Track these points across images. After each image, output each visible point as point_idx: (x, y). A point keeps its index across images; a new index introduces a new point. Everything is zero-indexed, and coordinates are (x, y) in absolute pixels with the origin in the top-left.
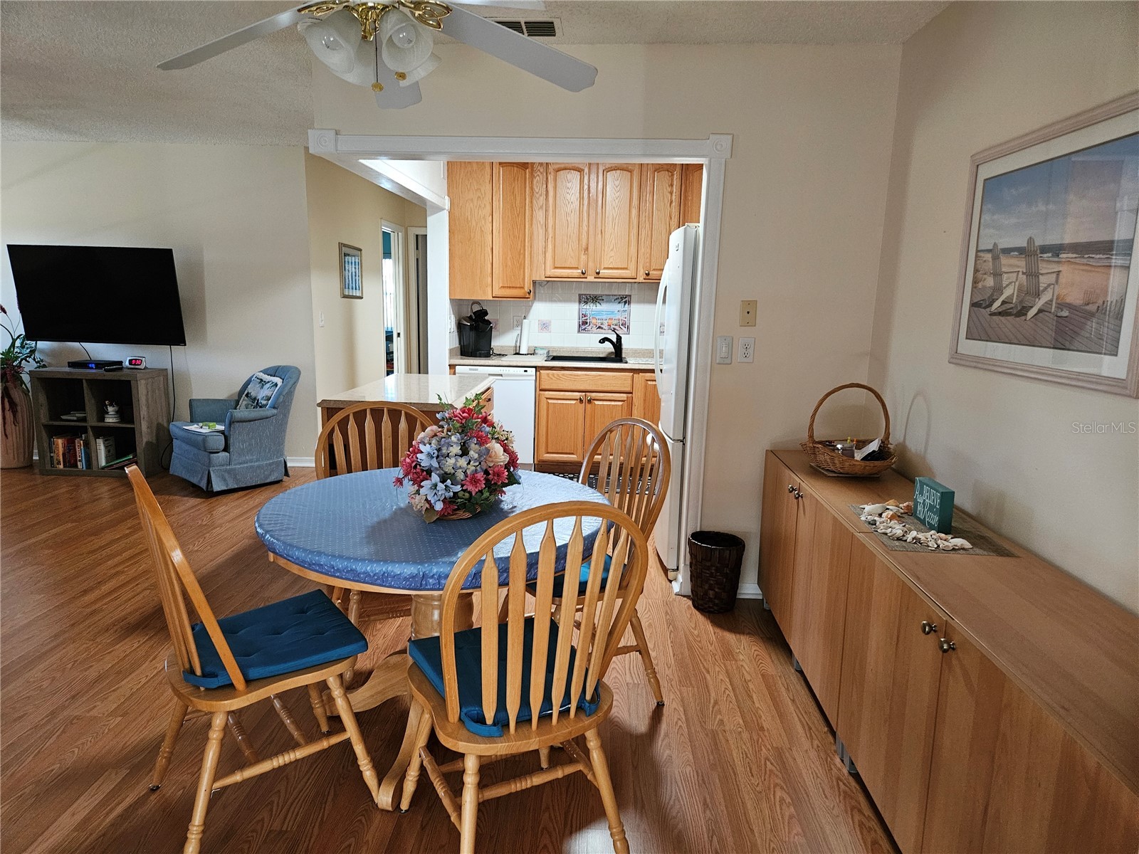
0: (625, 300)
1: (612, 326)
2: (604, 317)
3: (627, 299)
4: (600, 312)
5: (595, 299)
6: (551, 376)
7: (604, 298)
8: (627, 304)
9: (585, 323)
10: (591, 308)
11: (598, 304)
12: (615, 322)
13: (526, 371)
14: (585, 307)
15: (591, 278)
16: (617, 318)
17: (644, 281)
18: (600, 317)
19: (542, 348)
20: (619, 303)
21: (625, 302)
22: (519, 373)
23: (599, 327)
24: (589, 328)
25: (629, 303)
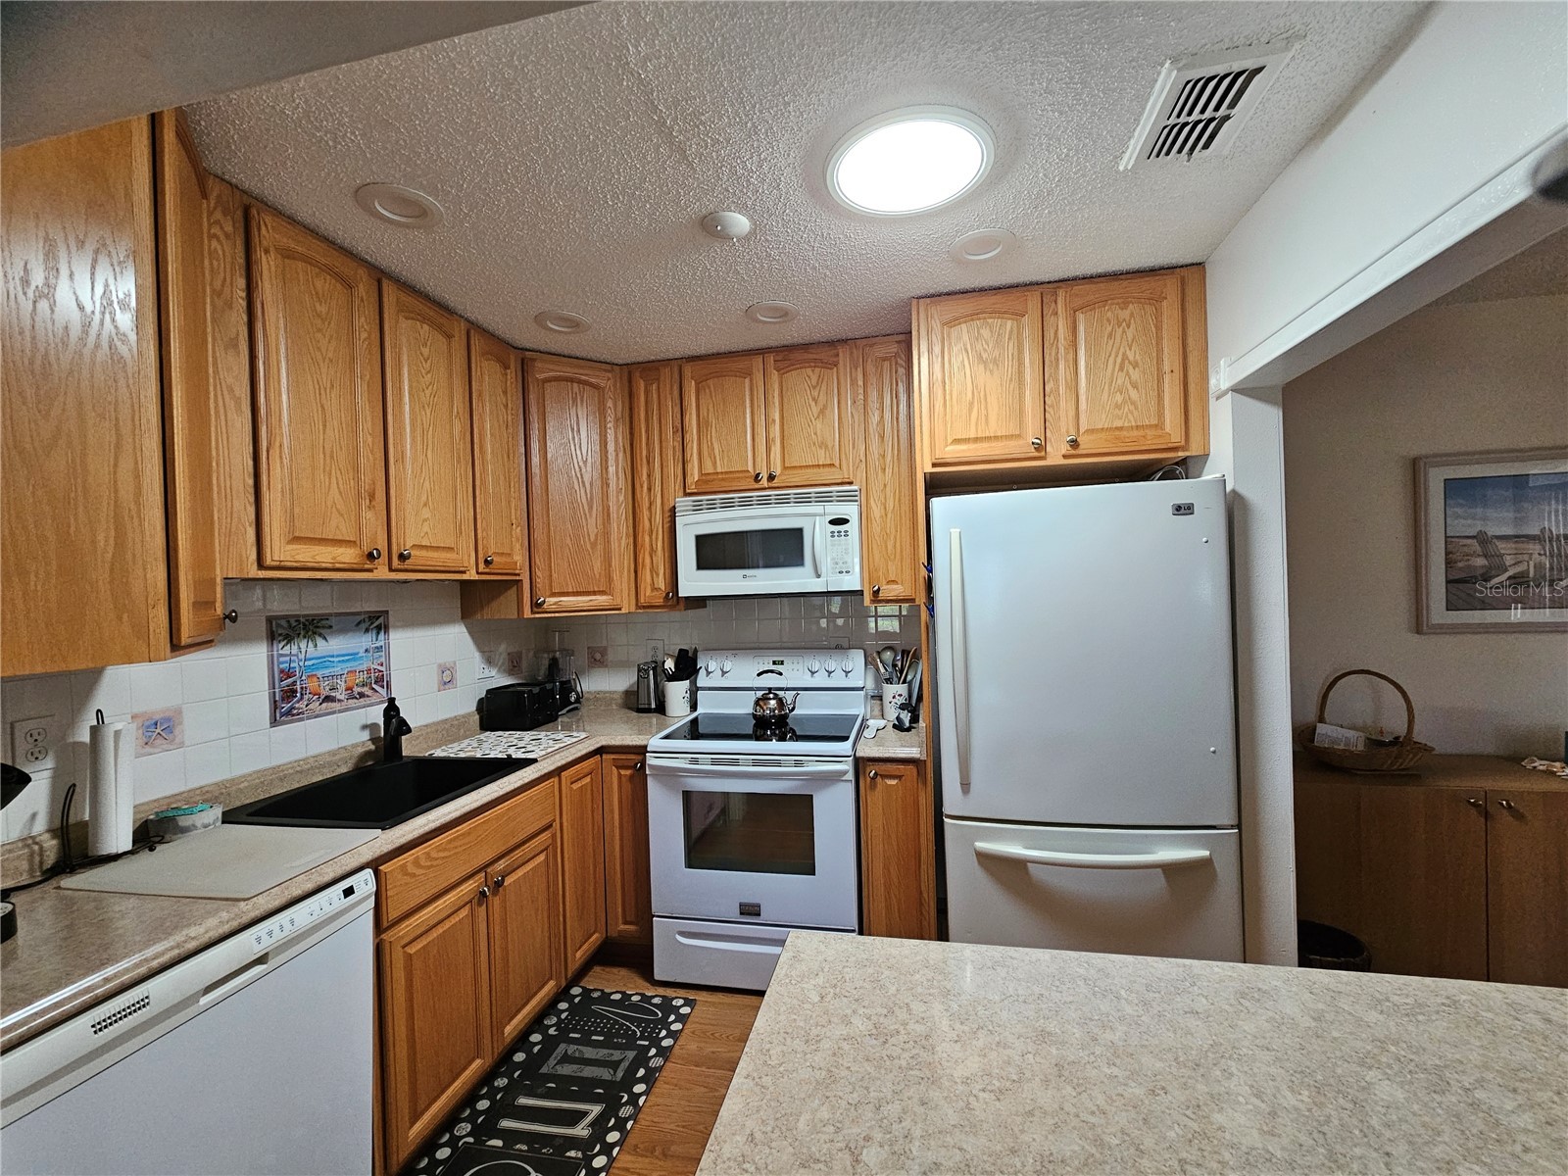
0: (377, 623)
1: (357, 690)
2: (337, 670)
3: (381, 620)
4: (324, 661)
5: (311, 627)
6: (411, 869)
7: (333, 621)
8: (382, 633)
9: (290, 694)
10: (303, 651)
11: (320, 642)
12: (363, 677)
13: (349, 892)
14: (287, 650)
15: (382, 572)
16: (364, 667)
17: (477, 577)
18: (326, 672)
19: (208, 796)
20: (367, 630)
21: (379, 629)
22: (329, 910)
23: (328, 699)
24: (302, 705)
25: (386, 631)
